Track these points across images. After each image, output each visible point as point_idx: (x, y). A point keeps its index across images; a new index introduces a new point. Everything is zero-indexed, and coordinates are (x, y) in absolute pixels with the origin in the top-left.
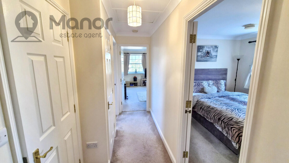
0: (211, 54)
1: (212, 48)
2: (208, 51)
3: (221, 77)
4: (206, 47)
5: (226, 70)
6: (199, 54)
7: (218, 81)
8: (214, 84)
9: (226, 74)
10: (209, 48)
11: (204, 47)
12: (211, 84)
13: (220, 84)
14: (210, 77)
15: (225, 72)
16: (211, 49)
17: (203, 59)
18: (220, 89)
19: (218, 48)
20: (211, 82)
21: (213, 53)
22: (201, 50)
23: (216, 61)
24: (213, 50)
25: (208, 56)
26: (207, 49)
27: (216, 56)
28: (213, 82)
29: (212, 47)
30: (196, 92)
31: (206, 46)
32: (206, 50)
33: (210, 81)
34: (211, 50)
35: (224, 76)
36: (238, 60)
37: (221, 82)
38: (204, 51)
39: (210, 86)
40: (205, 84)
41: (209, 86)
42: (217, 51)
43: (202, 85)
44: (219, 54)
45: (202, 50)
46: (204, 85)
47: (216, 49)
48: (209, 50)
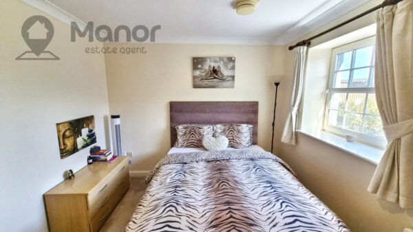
0: (222, 74)
1: (222, 62)
2: (214, 67)
3: (244, 118)
4: (209, 60)
5: (255, 104)
6: (198, 73)
7: (236, 127)
8: (224, 131)
9: (256, 112)
10: (216, 62)
11: (206, 61)
12: (220, 131)
13: (239, 131)
14: (221, 117)
15: (251, 109)
16: (221, 64)
17: (206, 82)
18: (238, 141)
19: (234, 61)
20: (219, 128)
21: (226, 72)
22: (200, 66)
23: (233, 87)
24: (225, 65)
25: (215, 78)
26: (213, 64)
27: (233, 77)
28: (223, 127)
29: (223, 60)
30: (187, 147)
31: (209, 58)
32: (210, 66)
33: (219, 126)
34: (221, 66)
35: (252, 116)
36: (277, 84)
37: (240, 128)
38: (206, 67)
39: (217, 134)
40: (207, 130)
41: (214, 136)
42: (233, 68)
43: (200, 134)
44: (237, 73)
45: (202, 66)
46: (205, 134)
47: (231, 65)
48: (216, 65)
